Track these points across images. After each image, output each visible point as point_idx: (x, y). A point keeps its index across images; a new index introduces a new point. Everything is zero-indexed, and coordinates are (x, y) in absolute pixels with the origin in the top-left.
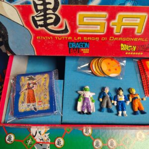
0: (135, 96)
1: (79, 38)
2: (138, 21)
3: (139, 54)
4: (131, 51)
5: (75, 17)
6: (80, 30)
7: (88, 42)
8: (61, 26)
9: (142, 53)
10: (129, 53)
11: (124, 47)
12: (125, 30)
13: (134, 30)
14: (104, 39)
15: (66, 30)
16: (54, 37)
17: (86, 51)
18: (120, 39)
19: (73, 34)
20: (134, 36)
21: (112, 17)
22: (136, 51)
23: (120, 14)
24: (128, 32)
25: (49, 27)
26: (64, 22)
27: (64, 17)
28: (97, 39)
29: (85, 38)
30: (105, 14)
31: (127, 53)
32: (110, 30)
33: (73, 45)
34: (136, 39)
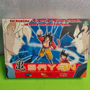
1: (29, 72)
2: (44, 67)
5: (27, 66)
6: (29, 69)
7: (31, 73)
8: (23, 69)
9: (48, 76)
10: (44, 76)
11: (42, 74)
12: (41, 69)
13: (44, 69)
14: (36, 72)
15: (25, 70)
16: (21, 72)
17: (31, 76)
18: (41, 72)
19: (27, 71)
20: (44, 71)
21: (37, 66)
22: (46, 75)
23: (39, 65)
24: (42, 70)
25: (20, 69)
26: (24, 67)
27: (24, 66)
28: (34, 72)
29: (30, 72)
30: (35, 65)
32: (37, 69)
33: (27, 74)
34: (45, 72)
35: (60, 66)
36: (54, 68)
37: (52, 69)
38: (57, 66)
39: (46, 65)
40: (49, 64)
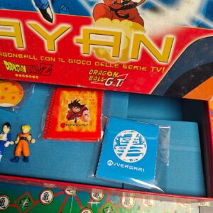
0: (24, 136)
2: (12, 30)
3: (34, 77)
4: (21, 73)
9: (37, 77)
10: (20, 76)
11: (10, 67)
31: (17, 75)
35: (93, 37)
36: (60, 43)
37: (51, 46)
38: (76, 32)
39: (17, 21)
40: (36, 17)
